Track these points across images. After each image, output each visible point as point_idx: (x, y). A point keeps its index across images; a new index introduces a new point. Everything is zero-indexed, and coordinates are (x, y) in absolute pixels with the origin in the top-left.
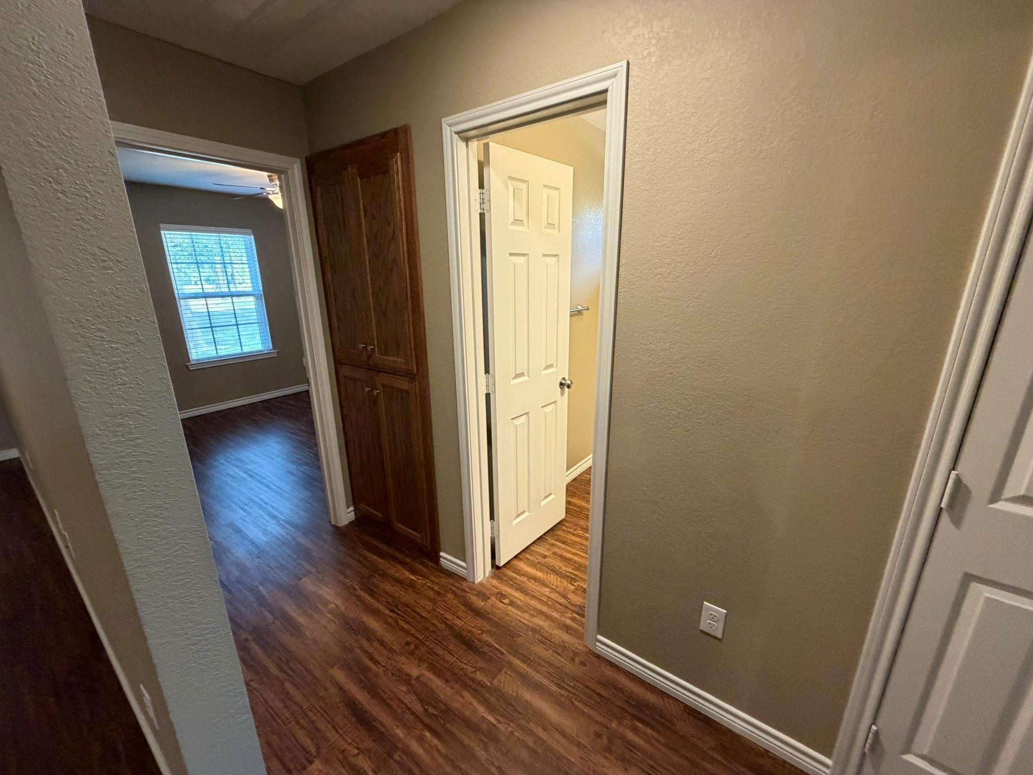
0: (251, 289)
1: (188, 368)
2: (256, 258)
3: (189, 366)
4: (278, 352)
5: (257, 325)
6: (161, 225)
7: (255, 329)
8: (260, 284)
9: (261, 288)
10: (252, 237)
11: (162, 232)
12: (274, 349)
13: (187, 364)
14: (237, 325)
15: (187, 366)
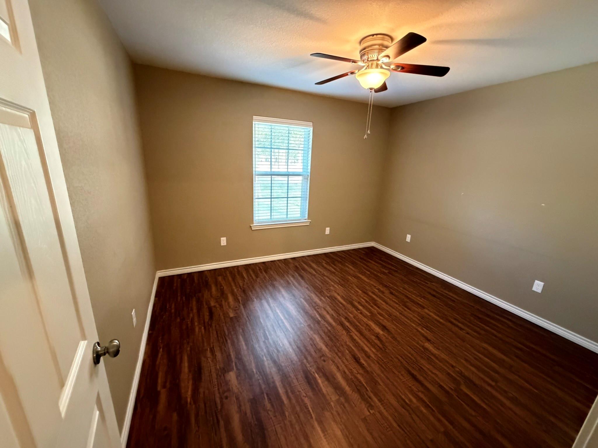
0: (301, 170)
1: (252, 229)
2: (311, 146)
3: (252, 227)
4: (310, 222)
5: (300, 199)
6: (254, 116)
7: (299, 201)
8: (309, 167)
9: (309, 171)
10: (312, 129)
11: (254, 122)
12: (308, 219)
13: (251, 225)
14: (288, 198)
15: (251, 227)
